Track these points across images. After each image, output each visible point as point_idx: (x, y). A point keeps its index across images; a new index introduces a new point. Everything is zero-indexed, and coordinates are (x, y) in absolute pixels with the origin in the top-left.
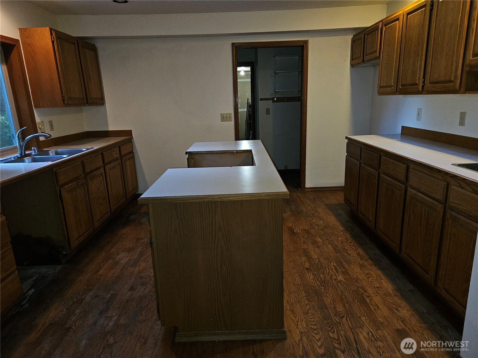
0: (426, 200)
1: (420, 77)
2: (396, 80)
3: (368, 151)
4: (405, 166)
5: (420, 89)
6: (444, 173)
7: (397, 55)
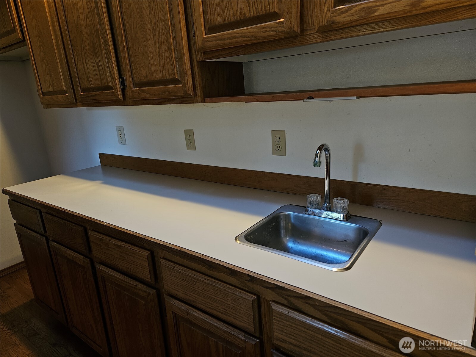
0: (215, 326)
1: (114, 74)
2: (69, 80)
3: (56, 219)
4: (146, 253)
5: (120, 96)
6: (248, 278)
7: (56, 35)
